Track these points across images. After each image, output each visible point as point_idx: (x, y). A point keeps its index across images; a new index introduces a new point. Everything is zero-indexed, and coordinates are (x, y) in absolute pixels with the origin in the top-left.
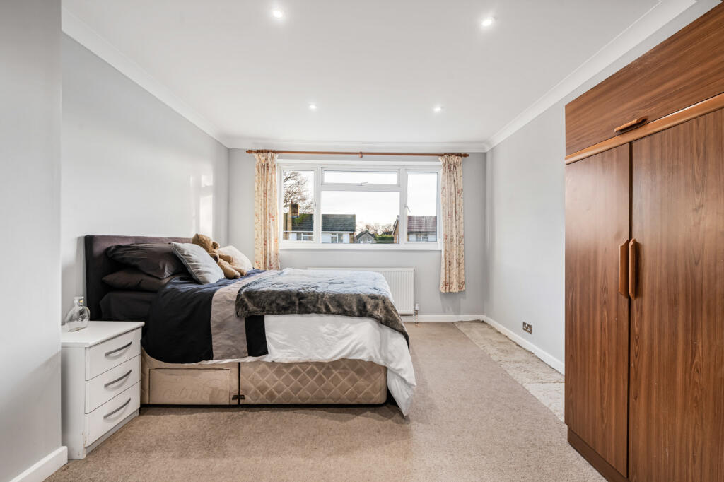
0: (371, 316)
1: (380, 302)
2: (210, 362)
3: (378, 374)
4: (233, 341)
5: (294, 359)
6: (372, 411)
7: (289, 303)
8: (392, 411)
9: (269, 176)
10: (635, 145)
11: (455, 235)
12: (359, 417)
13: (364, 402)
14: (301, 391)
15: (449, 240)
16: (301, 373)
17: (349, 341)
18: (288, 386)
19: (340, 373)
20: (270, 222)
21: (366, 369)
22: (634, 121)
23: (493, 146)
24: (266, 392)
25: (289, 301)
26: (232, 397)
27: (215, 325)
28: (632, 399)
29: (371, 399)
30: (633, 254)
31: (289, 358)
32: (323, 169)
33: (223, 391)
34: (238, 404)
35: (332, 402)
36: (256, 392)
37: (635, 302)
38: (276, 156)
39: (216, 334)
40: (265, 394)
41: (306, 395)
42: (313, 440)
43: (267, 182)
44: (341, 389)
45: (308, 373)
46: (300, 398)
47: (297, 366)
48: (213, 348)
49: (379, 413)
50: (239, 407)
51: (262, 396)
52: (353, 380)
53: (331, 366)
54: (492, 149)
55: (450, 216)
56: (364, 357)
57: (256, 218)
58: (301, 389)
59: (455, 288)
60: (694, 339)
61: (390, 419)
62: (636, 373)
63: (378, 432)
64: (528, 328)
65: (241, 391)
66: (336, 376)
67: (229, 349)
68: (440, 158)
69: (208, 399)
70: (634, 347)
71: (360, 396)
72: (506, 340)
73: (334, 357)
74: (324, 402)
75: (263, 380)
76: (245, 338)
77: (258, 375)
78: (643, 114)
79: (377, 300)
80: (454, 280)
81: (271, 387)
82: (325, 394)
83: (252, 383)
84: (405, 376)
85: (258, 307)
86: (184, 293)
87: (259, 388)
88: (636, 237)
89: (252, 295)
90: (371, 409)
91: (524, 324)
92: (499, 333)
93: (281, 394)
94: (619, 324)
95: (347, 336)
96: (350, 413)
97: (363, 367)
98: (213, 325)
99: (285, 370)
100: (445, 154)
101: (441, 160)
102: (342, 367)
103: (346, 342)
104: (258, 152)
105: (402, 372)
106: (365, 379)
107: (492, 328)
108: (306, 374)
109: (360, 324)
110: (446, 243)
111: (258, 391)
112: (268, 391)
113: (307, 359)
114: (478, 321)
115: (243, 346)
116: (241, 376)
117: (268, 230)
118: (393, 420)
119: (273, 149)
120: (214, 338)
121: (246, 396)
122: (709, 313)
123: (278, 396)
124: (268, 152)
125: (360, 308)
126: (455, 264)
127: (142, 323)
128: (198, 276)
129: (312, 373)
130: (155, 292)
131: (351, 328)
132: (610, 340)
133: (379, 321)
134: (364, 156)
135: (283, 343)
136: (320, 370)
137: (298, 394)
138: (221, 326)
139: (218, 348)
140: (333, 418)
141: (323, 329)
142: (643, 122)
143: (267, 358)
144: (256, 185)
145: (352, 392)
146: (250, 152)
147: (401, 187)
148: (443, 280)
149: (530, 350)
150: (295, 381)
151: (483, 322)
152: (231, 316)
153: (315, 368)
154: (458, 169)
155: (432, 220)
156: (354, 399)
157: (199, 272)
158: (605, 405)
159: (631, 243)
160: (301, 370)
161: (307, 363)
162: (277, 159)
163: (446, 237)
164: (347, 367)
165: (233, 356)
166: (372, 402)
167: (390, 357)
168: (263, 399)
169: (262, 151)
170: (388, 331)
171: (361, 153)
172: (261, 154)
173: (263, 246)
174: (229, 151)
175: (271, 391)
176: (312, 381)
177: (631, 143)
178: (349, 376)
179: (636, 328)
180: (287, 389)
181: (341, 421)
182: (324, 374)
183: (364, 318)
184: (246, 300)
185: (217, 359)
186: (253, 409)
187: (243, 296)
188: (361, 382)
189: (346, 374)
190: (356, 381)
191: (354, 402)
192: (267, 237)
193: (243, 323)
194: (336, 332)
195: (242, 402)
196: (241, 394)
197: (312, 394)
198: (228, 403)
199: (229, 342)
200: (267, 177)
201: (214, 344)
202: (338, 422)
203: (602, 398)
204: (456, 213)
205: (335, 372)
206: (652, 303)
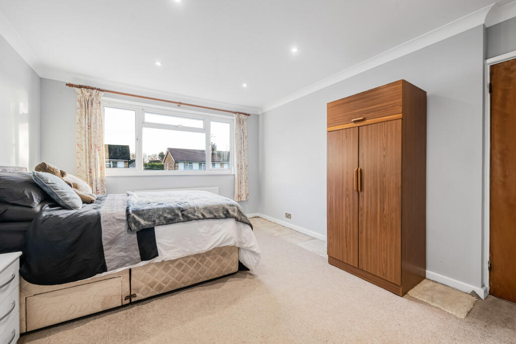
0: (233, 217)
1: (236, 208)
2: (104, 274)
3: (235, 253)
4: (125, 252)
5: (180, 255)
6: (232, 278)
7: (174, 215)
8: (244, 274)
9: (94, 111)
10: (360, 128)
11: (243, 164)
12: (227, 283)
13: (227, 273)
14: (184, 278)
15: (240, 167)
16: (183, 264)
17: (220, 235)
18: (173, 277)
19: (211, 258)
20: (95, 152)
21: (227, 252)
22: (361, 118)
23: (264, 111)
24: (156, 286)
25: (173, 214)
26: (124, 299)
27: (107, 242)
28: (360, 234)
29: (231, 270)
30: (360, 174)
31: (176, 256)
32: (144, 111)
33: (115, 296)
34: (131, 301)
35: (206, 279)
36: (146, 288)
37: (360, 194)
38: (103, 93)
39: (108, 249)
40: (154, 288)
41: (188, 280)
42: (208, 304)
43: (91, 116)
44: (212, 269)
45: (189, 263)
46: (183, 283)
47: (181, 261)
48: (106, 261)
49: (237, 277)
50: (132, 304)
51: (152, 290)
52: (219, 261)
53: (205, 255)
54: (263, 113)
55: (241, 153)
56: (231, 243)
57: (77, 148)
58: (183, 276)
59: (244, 198)
60: (384, 205)
61: (245, 278)
62: (361, 223)
63: (244, 286)
64: (288, 216)
65: (132, 291)
66: (208, 261)
67: (123, 259)
68: (234, 115)
69: (100, 306)
70: (361, 212)
71: (224, 270)
72: (275, 225)
73: (209, 248)
74: (201, 280)
75: (152, 278)
76: (137, 247)
77: (148, 275)
78: (365, 116)
79: (234, 207)
80: (243, 192)
81: (159, 281)
82: (201, 275)
83: (142, 281)
84: (255, 250)
85: (148, 221)
86: (66, 218)
87: (149, 285)
88: (361, 167)
89: (140, 212)
90: (231, 276)
91: (286, 214)
92: (270, 221)
93: (168, 284)
94: (354, 203)
95: (218, 232)
96: (219, 282)
97: (226, 251)
98: (104, 242)
99: (171, 265)
100: (237, 113)
101: (235, 117)
102: (212, 254)
103: (218, 236)
104: (80, 87)
105: (252, 248)
106: (227, 258)
107: (265, 219)
108: (187, 265)
109: (225, 223)
110: (238, 170)
111: (149, 287)
112: (157, 284)
113: (189, 254)
114: (255, 217)
115: (137, 254)
116: (132, 279)
117: (92, 160)
118: (248, 278)
119: (97, 87)
120: (106, 253)
121: (137, 294)
122: (388, 195)
123: (166, 286)
124: (93, 89)
125: (225, 212)
126: (244, 183)
127: (20, 253)
128: (67, 202)
129: (192, 262)
130: (30, 221)
131: (220, 227)
132: (350, 211)
133: (237, 220)
134: (181, 105)
135: (172, 245)
136: (197, 260)
137: (181, 280)
138: (112, 242)
139: (111, 260)
140: (211, 289)
141: (201, 230)
142: (364, 120)
143: (157, 260)
144: (78, 117)
145: (219, 269)
146: (70, 85)
147: (206, 130)
148: (236, 193)
149: (291, 227)
150: (179, 272)
151: (258, 217)
152: (122, 232)
153: (194, 259)
154: (245, 123)
155: (227, 154)
156: (221, 273)
157: (67, 199)
158: (348, 240)
159: (359, 169)
160: (183, 262)
161: (188, 257)
162: (102, 97)
163: (238, 166)
164: (216, 253)
165: (127, 264)
166: (231, 272)
167: (244, 241)
168: (153, 292)
169: (85, 87)
170: (242, 225)
171: (180, 103)
172: (84, 90)
173: (88, 173)
174: (41, 80)
175: (160, 284)
176: (191, 269)
177: (359, 127)
178: (217, 259)
179: (361, 205)
180: (173, 279)
181: (217, 288)
182: (200, 261)
183: (228, 219)
184: (136, 217)
185: (111, 270)
186: (144, 302)
187: (133, 215)
188: (225, 261)
189: (215, 258)
190: (222, 260)
191: (220, 276)
192: (92, 164)
193: (135, 236)
194: (210, 231)
195: (133, 300)
196: (132, 294)
197: (191, 277)
198: (120, 304)
199: (122, 254)
200: (91, 112)
201: (106, 258)
202: (216, 290)
203: (346, 237)
204: (244, 150)
205: (208, 258)
206: (368, 193)
